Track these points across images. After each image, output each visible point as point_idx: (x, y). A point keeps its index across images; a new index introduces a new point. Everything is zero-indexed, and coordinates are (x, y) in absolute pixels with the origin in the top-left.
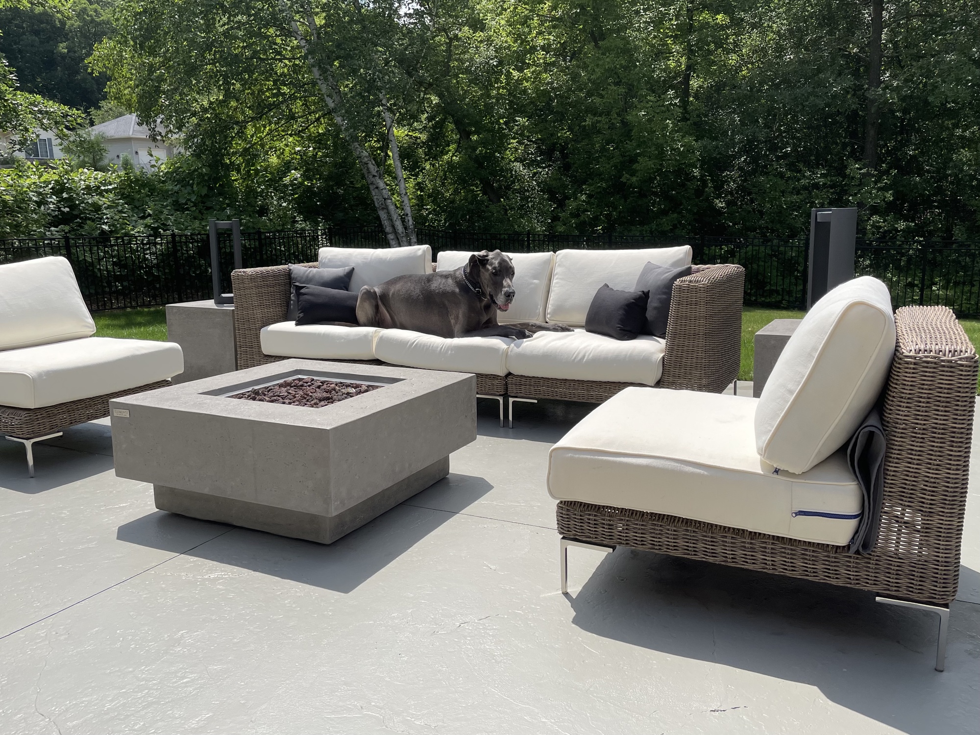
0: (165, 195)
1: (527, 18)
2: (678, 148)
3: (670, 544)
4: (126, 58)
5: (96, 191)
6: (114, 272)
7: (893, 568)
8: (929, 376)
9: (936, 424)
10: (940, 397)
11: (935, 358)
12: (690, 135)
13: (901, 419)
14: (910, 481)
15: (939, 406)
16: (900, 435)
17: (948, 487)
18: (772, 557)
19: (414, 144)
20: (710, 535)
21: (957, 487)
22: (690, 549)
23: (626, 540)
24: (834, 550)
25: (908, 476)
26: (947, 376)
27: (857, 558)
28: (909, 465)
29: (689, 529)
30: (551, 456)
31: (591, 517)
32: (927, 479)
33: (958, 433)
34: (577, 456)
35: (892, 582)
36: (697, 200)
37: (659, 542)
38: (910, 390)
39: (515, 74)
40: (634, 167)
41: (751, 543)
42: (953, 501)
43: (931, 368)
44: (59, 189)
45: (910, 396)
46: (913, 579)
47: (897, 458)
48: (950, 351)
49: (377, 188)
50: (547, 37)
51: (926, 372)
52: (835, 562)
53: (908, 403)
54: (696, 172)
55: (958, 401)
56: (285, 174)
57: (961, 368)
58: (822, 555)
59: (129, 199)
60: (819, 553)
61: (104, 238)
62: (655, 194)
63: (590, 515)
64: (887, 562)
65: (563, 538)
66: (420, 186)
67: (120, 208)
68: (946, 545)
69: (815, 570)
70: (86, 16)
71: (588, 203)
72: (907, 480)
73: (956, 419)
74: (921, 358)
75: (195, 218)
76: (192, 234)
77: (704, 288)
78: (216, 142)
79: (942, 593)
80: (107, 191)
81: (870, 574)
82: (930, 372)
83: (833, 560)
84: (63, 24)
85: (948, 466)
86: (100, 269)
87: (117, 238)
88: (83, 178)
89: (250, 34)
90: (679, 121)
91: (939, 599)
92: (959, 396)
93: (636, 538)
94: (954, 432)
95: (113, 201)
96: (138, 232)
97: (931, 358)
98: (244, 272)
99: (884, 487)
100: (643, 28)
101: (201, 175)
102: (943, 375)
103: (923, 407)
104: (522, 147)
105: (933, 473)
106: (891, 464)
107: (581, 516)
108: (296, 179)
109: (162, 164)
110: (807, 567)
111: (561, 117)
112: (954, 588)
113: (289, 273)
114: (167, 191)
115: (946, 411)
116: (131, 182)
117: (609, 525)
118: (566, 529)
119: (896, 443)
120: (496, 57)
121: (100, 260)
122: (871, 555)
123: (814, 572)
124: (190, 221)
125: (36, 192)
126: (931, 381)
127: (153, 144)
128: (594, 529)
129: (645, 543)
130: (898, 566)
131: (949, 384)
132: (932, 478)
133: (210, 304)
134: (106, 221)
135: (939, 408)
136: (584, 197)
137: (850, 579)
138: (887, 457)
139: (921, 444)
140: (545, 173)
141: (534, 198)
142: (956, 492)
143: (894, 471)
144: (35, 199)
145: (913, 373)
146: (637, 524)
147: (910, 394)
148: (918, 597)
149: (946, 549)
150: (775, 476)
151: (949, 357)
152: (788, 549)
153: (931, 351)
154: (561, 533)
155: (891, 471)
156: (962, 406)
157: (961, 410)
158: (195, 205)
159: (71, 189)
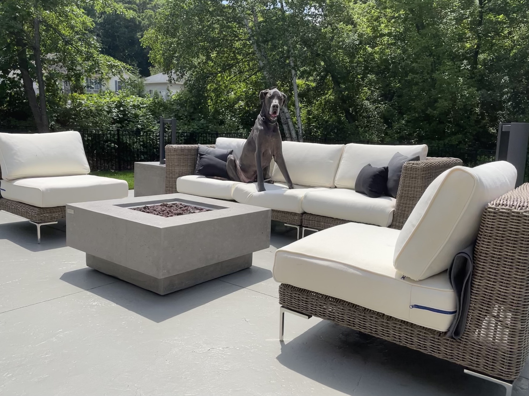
0: (171, 111)
1: (379, 17)
2: (465, 95)
3: (339, 317)
4: (160, 39)
5: (138, 107)
6: (140, 149)
7: (475, 351)
8: (503, 222)
9: (507, 255)
10: (510, 237)
11: (508, 210)
12: (474, 87)
13: (484, 250)
14: (488, 293)
15: (509, 243)
16: (483, 261)
17: (514, 300)
18: (399, 333)
19: (309, 89)
20: (363, 314)
21: (521, 301)
22: (351, 322)
23: (315, 312)
24: (438, 334)
25: (487, 289)
26: (515, 223)
27: (452, 341)
28: (488, 282)
29: (351, 309)
30: (276, 255)
31: (296, 295)
32: (499, 293)
33: (522, 263)
34: (289, 256)
35: (474, 361)
36: (476, 127)
37: (333, 315)
38: (491, 230)
39: (370, 50)
40: (436, 105)
41: (387, 323)
42: (517, 309)
43: (505, 216)
44: (119, 105)
45: (490, 235)
46: (488, 361)
47: (481, 277)
48: (519, 206)
49: (283, 112)
50: (390, 28)
51: (501, 219)
52: (438, 342)
53: (489, 239)
54: (478, 110)
55: (523, 241)
56: (236, 103)
57: (526, 218)
58: (430, 336)
59: (153, 112)
60: (428, 334)
61: (138, 132)
62: (450, 122)
63: (296, 294)
64: (471, 346)
65: (282, 307)
66: (309, 113)
67: (148, 117)
68: (511, 340)
69: (425, 346)
70: (151, 19)
71: (406, 125)
72: (486, 292)
73: (521, 253)
74: (499, 209)
75: (186, 124)
76: (182, 132)
77: (421, 168)
78: (200, 84)
79: (507, 373)
80: (143, 107)
81: (460, 353)
82: (504, 219)
83: (437, 340)
84: (140, 22)
85: (514, 285)
86: (133, 148)
87: (145, 132)
88: (132, 100)
89: (222, 26)
90: (468, 79)
91: (505, 376)
92: (523, 237)
93: (320, 311)
94: (519, 262)
95: (145, 113)
96: (155, 130)
97: (506, 210)
98: (171, 146)
99: (471, 295)
100: (449, 23)
101: (191, 102)
102: (513, 222)
103: (499, 243)
104: (369, 92)
105: (504, 289)
106: (476, 280)
107: (291, 294)
108: (241, 106)
109: (173, 95)
110: (420, 343)
111: (395, 75)
112: (517, 370)
113: (197, 149)
114: (173, 109)
115: (514, 247)
116: (156, 103)
117: (306, 301)
118: (283, 301)
119: (480, 266)
120: (358, 39)
121: (134, 143)
122: (461, 340)
123: (425, 347)
124: (183, 125)
125: (107, 106)
126: (505, 225)
127: (169, 85)
128: (297, 303)
129: (325, 315)
130: (478, 350)
131: (517, 229)
132: (503, 292)
133: (157, 164)
134: (140, 123)
135: (509, 244)
136: (404, 122)
137: (447, 354)
138: (474, 274)
139: (497, 269)
140: (383, 107)
141: (375, 121)
142: (520, 304)
143: (478, 285)
144: (107, 109)
145: (493, 219)
146: (321, 303)
147: (490, 233)
148: (491, 373)
149: (511, 343)
150: (402, 280)
151: (518, 210)
152: (409, 330)
153: (507, 205)
154: (280, 303)
155: (476, 285)
156: (525, 244)
157: (524, 247)
158: (186, 117)
159: (125, 105)
